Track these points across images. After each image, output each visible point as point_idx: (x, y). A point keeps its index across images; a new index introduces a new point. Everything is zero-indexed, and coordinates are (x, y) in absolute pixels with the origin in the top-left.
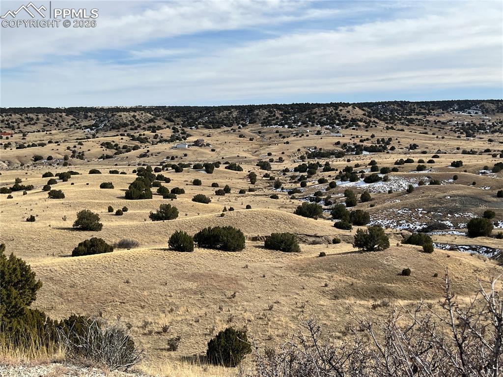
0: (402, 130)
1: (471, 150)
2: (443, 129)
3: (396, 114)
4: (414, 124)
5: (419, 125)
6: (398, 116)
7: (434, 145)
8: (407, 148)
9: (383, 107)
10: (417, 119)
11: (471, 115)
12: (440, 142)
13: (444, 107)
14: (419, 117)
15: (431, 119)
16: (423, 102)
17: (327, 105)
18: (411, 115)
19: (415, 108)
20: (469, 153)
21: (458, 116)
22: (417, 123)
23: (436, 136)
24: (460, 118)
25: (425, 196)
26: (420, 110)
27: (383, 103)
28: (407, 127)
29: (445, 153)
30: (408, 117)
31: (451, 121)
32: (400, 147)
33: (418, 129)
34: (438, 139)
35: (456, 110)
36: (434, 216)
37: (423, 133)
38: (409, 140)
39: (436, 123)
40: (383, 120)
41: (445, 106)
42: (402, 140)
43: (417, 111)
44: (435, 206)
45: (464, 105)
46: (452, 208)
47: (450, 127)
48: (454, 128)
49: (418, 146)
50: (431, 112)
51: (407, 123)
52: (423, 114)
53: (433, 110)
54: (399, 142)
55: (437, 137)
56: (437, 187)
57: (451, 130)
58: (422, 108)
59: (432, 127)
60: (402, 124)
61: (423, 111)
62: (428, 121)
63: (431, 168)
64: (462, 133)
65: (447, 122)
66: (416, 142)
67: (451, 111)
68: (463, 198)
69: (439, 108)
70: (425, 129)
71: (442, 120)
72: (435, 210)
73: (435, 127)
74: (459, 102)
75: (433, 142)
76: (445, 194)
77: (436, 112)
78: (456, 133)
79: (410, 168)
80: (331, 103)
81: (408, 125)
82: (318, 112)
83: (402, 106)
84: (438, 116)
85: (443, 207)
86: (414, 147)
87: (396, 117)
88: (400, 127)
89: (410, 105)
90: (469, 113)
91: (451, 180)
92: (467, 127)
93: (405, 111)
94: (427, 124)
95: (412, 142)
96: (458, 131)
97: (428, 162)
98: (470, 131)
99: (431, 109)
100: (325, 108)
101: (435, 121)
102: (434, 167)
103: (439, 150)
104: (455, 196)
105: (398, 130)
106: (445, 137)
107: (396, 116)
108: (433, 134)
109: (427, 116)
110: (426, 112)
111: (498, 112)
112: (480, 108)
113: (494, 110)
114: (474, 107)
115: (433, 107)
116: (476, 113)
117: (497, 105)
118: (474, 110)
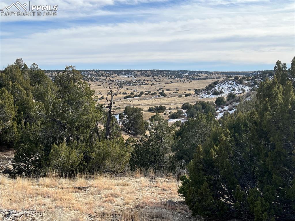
5: (100, 82)
9: (87, 73)
13: (118, 73)
16: (108, 71)
17: (54, 71)
18: (101, 77)
21: (123, 78)
23: (104, 87)
26: (106, 74)
27: (87, 71)
28: (94, 83)
31: (117, 80)
35: (123, 75)
37: (99, 86)
40: (83, 79)
43: (104, 75)
45: (127, 72)
48: (116, 83)
52: (107, 76)
53: (112, 75)
64: (118, 86)
65: (115, 80)
67: (121, 75)
69: (115, 74)
71: (113, 79)
74: (125, 71)
80: (57, 70)
82: (48, 75)
83: (97, 72)
84: (113, 77)
89: (101, 72)
90: (128, 76)
92: (123, 83)
93: (98, 75)
98: (122, 85)
100: (52, 73)
111: (141, 76)
112: (133, 74)
113: (139, 75)
114: (131, 73)
115: (113, 73)
116: (131, 76)
117: (141, 73)
118: (130, 74)
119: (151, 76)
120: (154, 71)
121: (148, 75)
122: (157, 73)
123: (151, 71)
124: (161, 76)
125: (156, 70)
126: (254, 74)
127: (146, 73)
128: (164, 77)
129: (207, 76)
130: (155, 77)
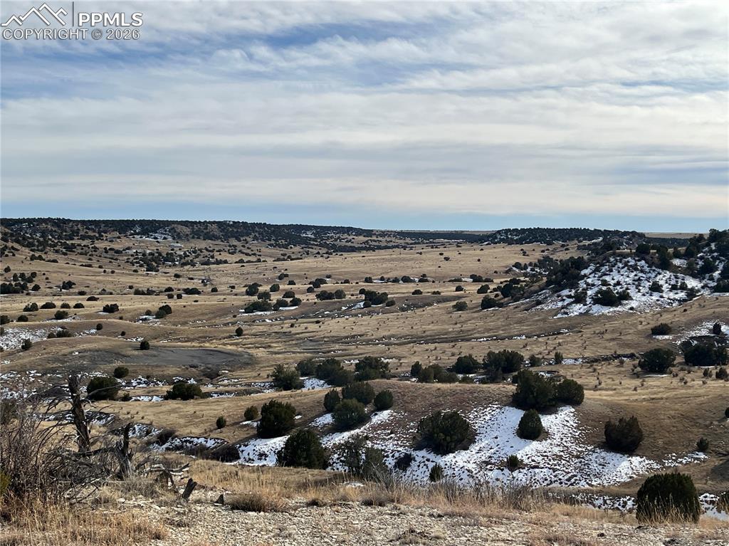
0: (55, 261)
1: (148, 289)
2: (116, 259)
3: (50, 237)
4: (74, 252)
5: (81, 254)
6: (53, 239)
7: (98, 282)
8: (58, 287)
9: (30, 227)
10: (79, 245)
11: (158, 242)
12: (107, 278)
13: (122, 228)
14: (84, 243)
15: (101, 245)
16: (91, 221)
18: (73, 239)
19: (78, 229)
20: (143, 293)
21: (140, 242)
22: (80, 251)
23: (102, 270)
24: (142, 244)
25: (46, 353)
26: (86, 232)
27: (30, 221)
29: (111, 294)
30: (68, 242)
31: (129, 248)
32: (49, 285)
33: (80, 260)
34: (105, 274)
35: (138, 234)
36: (50, 379)
37: (86, 266)
38: (63, 275)
39: (106, 252)
40: (27, 246)
41: (124, 227)
42: (53, 277)
43: (82, 233)
44: (54, 365)
45: (149, 227)
46: (76, 368)
47: (126, 258)
48: (132, 258)
49: (74, 284)
50: (102, 236)
51: (64, 250)
52: (90, 237)
53: (105, 233)
54: (47, 279)
55: (105, 271)
56: (66, 340)
57: (128, 262)
58: (89, 229)
59: (100, 256)
60: (57, 251)
61: (91, 233)
62: (95, 249)
63: (75, 314)
64: (141, 266)
65: (124, 250)
66: (72, 279)
67: (131, 234)
68: (96, 353)
69: (114, 231)
70: (90, 259)
71: (116, 246)
72: (53, 371)
73: (105, 257)
74: (142, 223)
75: (98, 278)
76: (72, 349)
77: (109, 236)
78: (133, 265)
79: (47, 316)
81: (65, 254)
83: (59, 227)
84: (111, 241)
85: (64, 367)
86: (68, 285)
87: (50, 242)
88: (52, 256)
89: (71, 224)
90: (155, 238)
91: (93, 331)
92: (150, 257)
93: (64, 234)
94: (94, 253)
95: (67, 279)
96: (137, 263)
97: (75, 307)
98: (152, 262)
99: (102, 232)
101: (105, 249)
102: (80, 313)
103: (104, 290)
104: (85, 351)
105: (49, 261)
106: (116, 271)
107: (50, 240)
108: (100, 267)
109: (96, 241)
110: (95, 236)
111: (193, 238)
112: (169, 231)
113: (187, 235)
114: (161, 230)
115: (106, 228)
116: (165, 238)
117: (193, 229)
118: (162, 233)
119: (221, 238)
120: (229, 225)
121: (214, 236)
122: (235, 230)
123: (219, 223)
124: (248, 239)
125: (231, 223)
126: (499, 237)
127: (205, 231)
128: (259, 243)
129: (367, 241)
130: (234, 242)
